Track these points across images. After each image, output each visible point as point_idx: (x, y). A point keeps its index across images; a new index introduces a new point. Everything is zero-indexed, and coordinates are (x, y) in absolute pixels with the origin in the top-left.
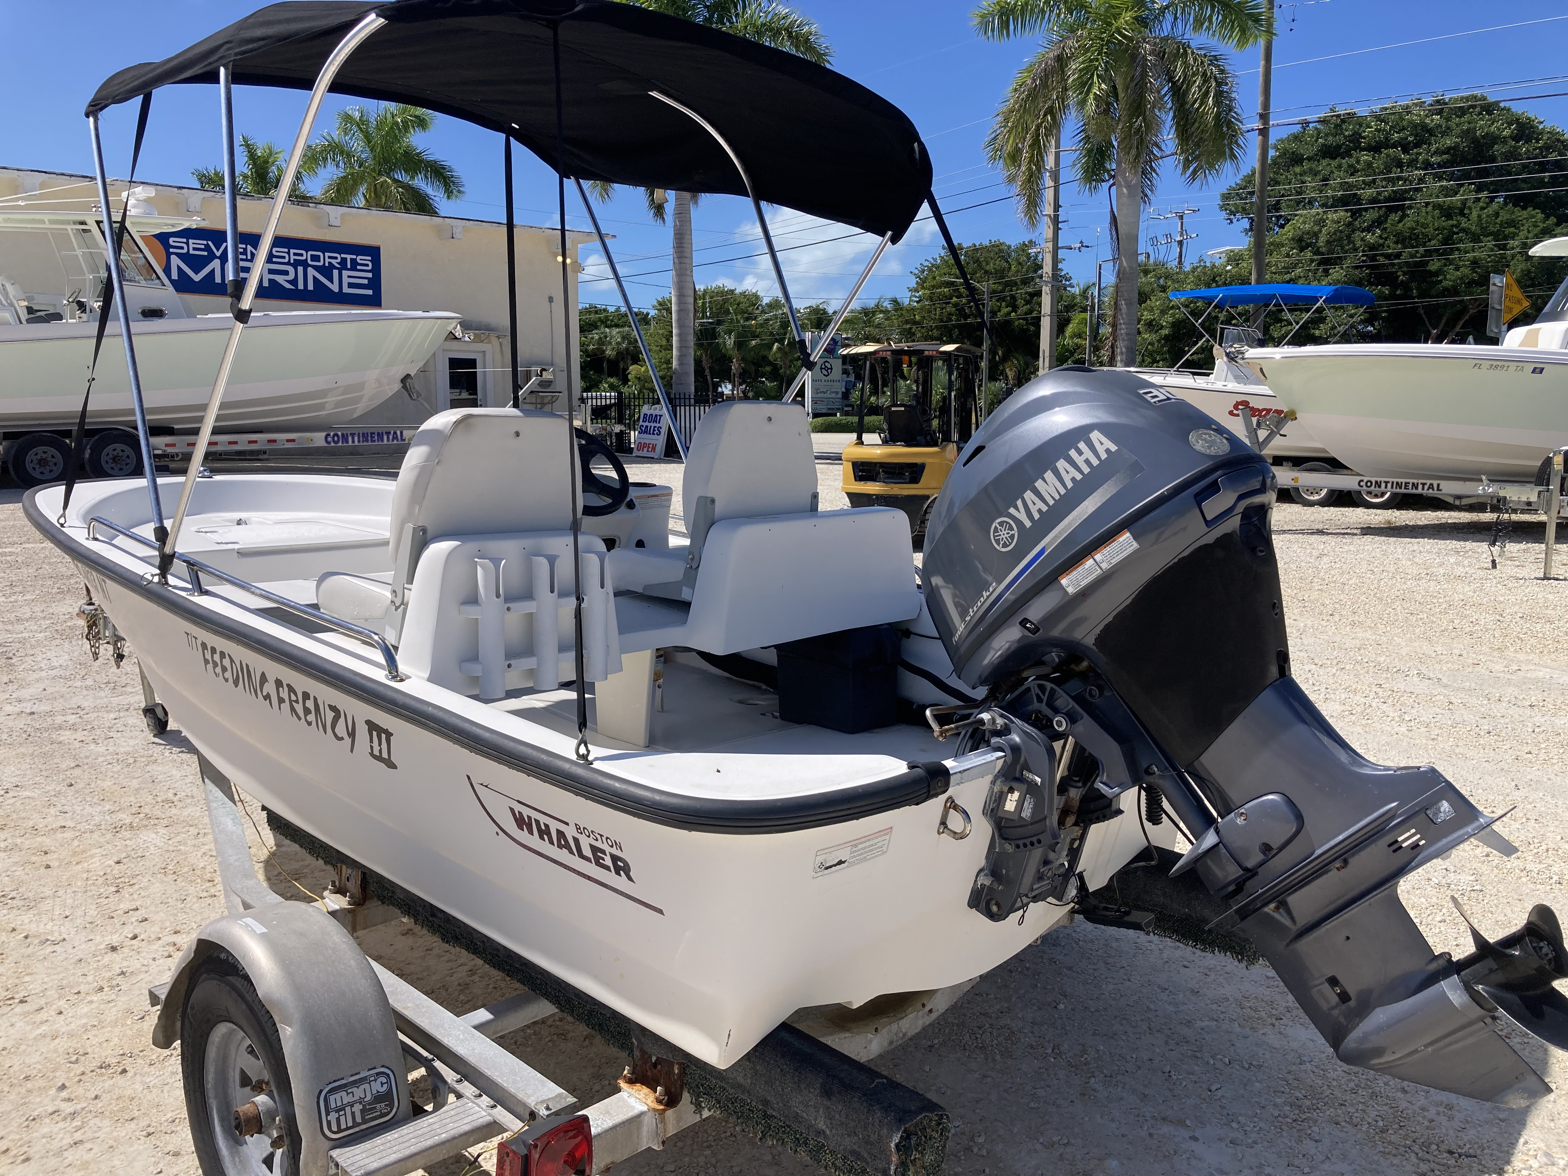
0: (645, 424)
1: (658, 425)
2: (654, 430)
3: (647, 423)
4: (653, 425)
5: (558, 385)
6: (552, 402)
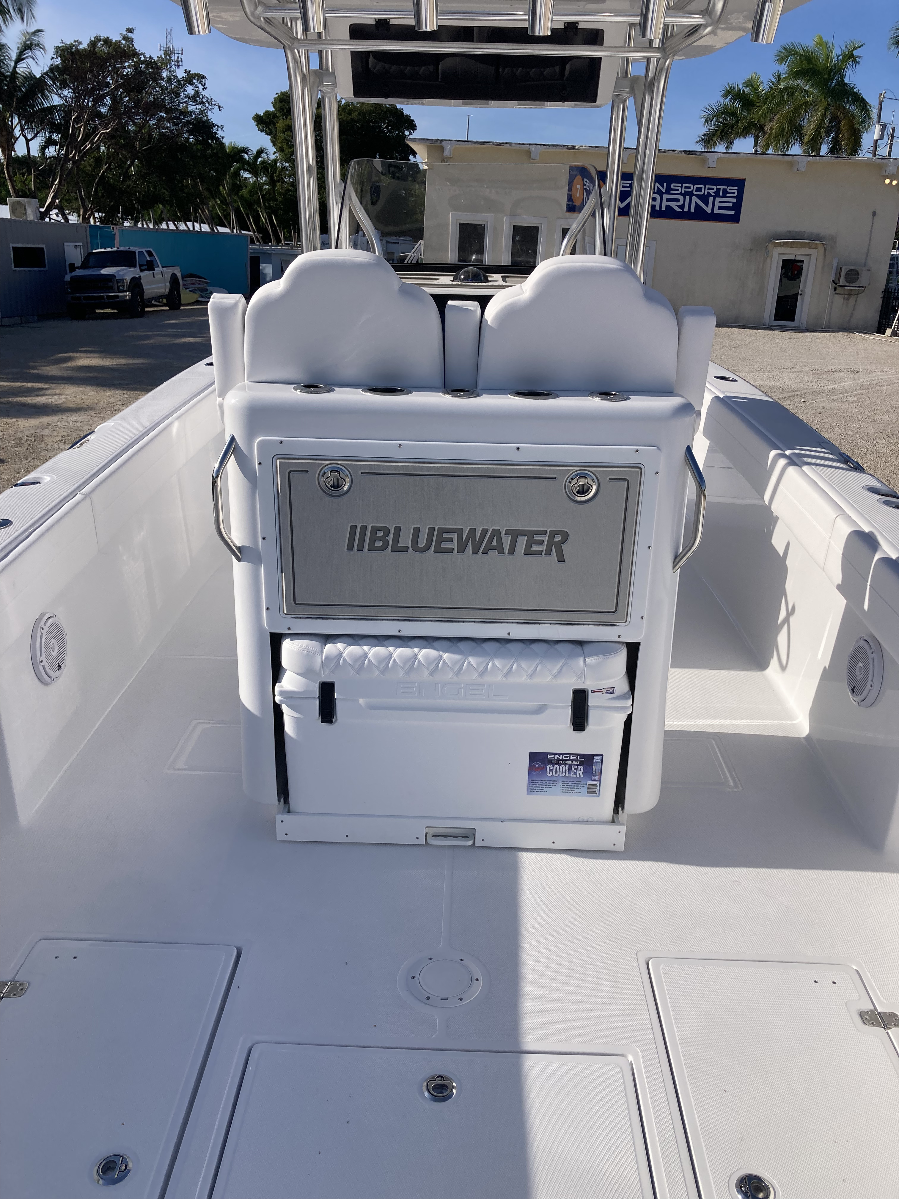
5: (863, 280)
6: (858, 294)
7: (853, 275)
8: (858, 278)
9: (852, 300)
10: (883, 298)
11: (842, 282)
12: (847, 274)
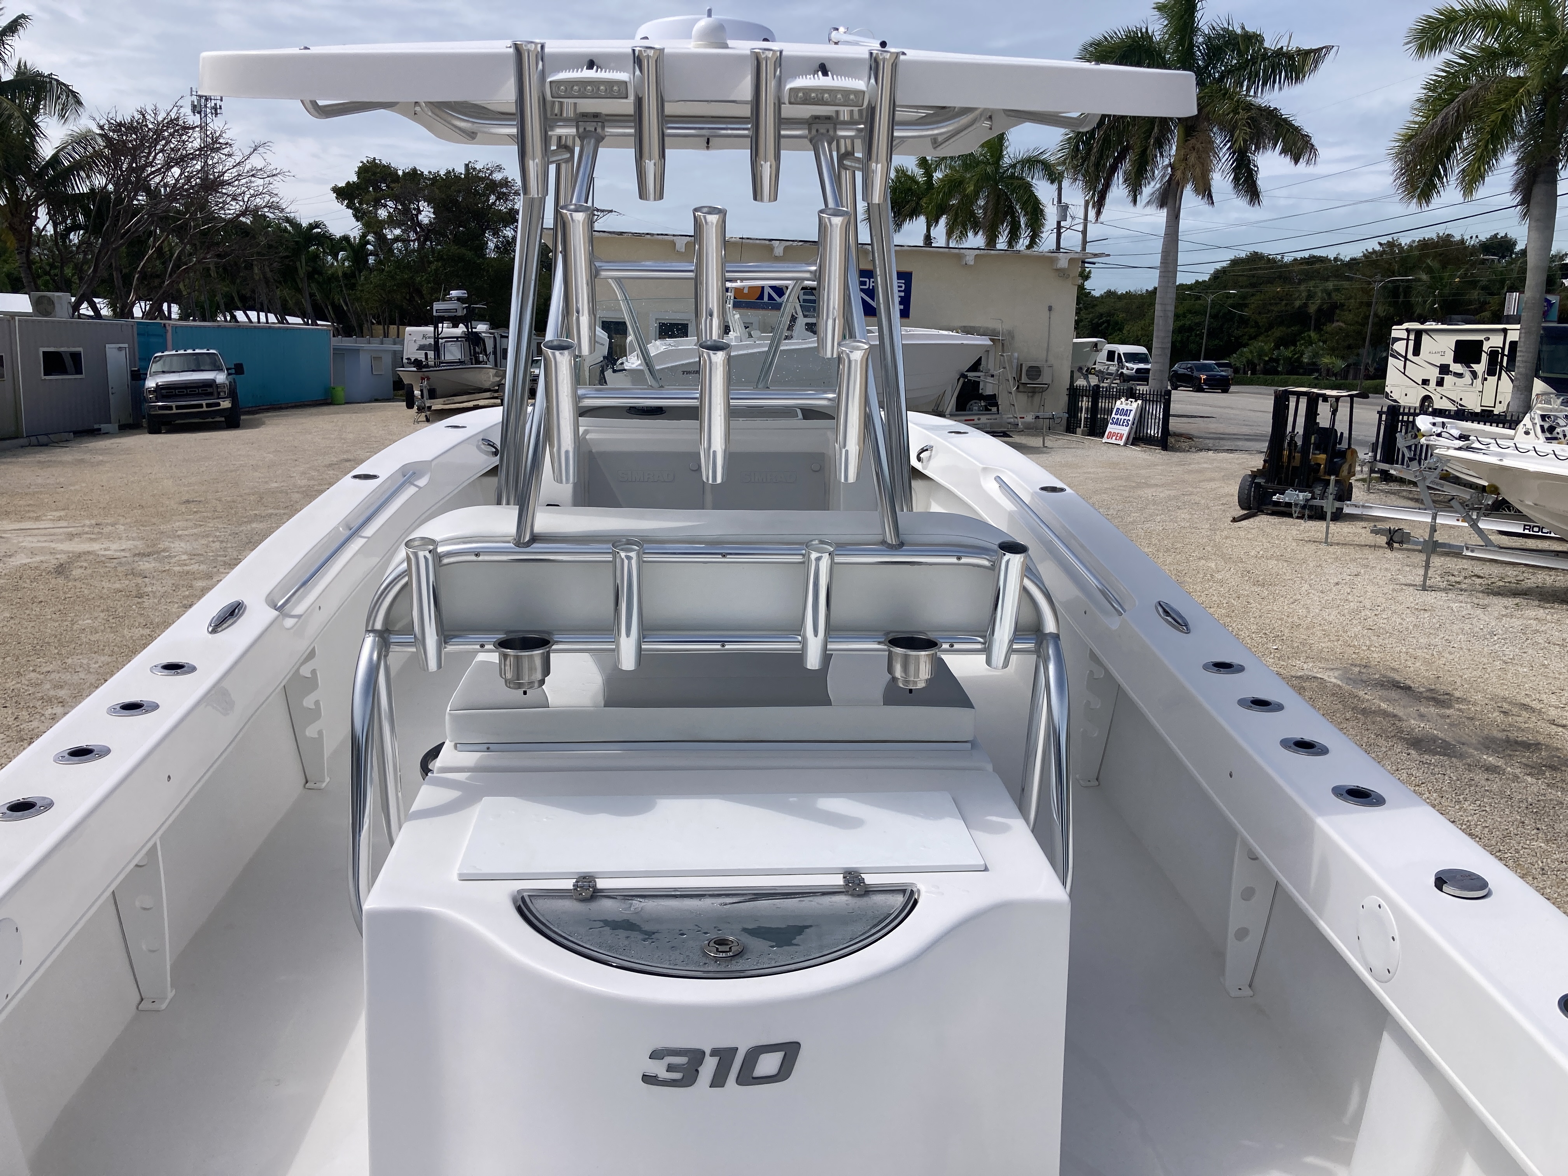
0: (1116, 417)
1: (1127, 418)
2: (1124, 422)
3: (1118, 416)
4: (1123, 417)
5: (1045, 378)
6: (1042, 392)
7: (1035, 372)
8: (1040, 375)
9: (1037, 398)
10: (1069, 395)
11: (1024, 379)
12: (1027, 371)
